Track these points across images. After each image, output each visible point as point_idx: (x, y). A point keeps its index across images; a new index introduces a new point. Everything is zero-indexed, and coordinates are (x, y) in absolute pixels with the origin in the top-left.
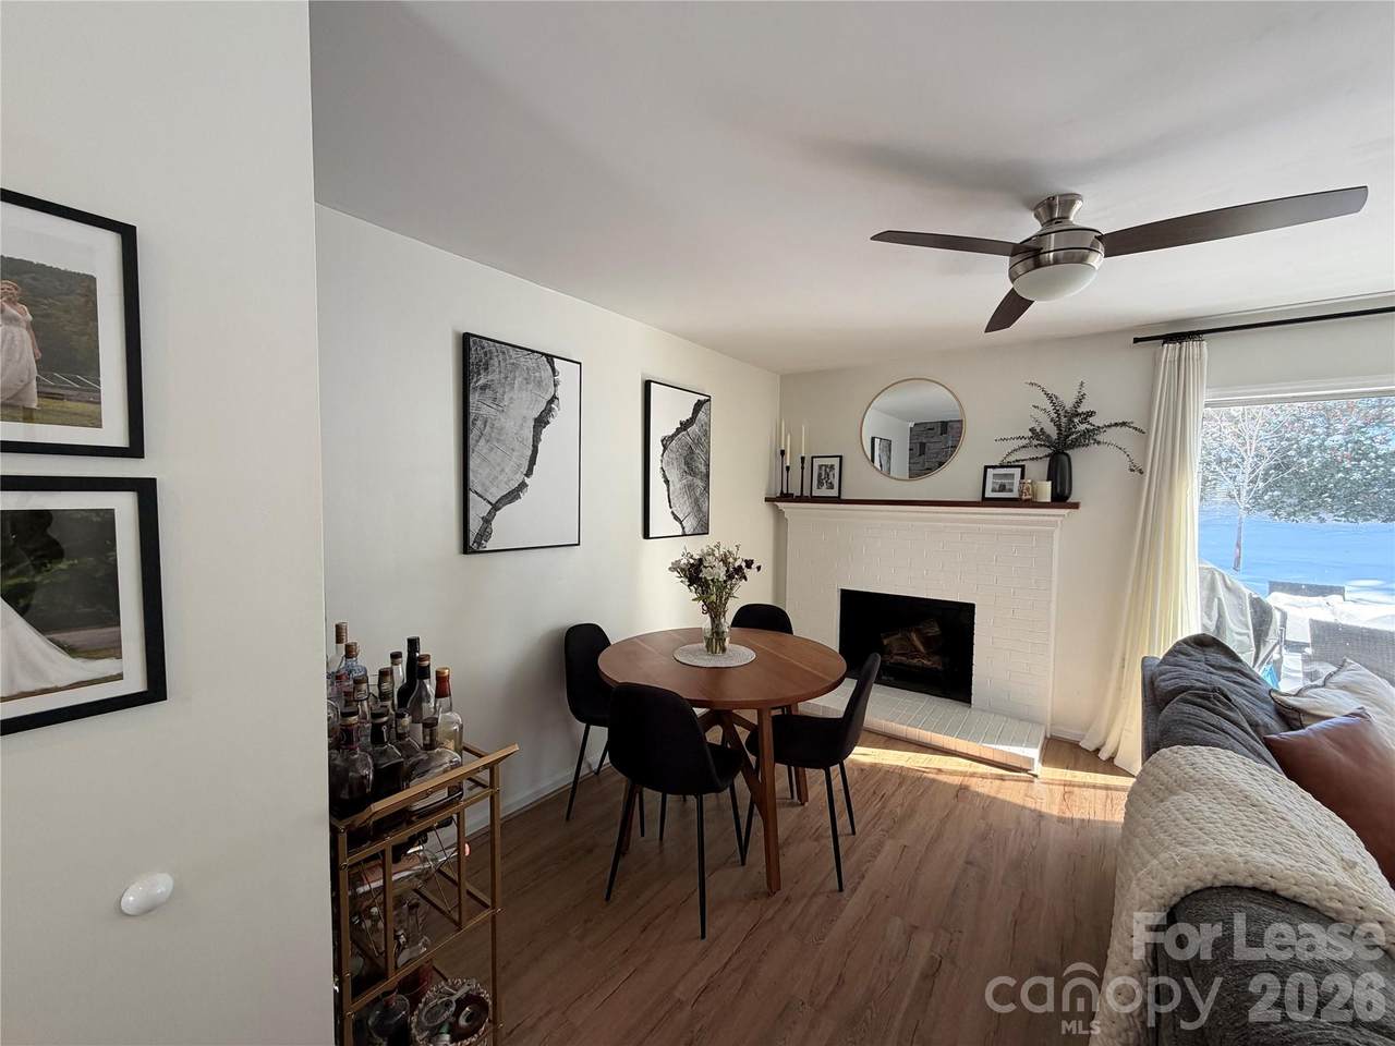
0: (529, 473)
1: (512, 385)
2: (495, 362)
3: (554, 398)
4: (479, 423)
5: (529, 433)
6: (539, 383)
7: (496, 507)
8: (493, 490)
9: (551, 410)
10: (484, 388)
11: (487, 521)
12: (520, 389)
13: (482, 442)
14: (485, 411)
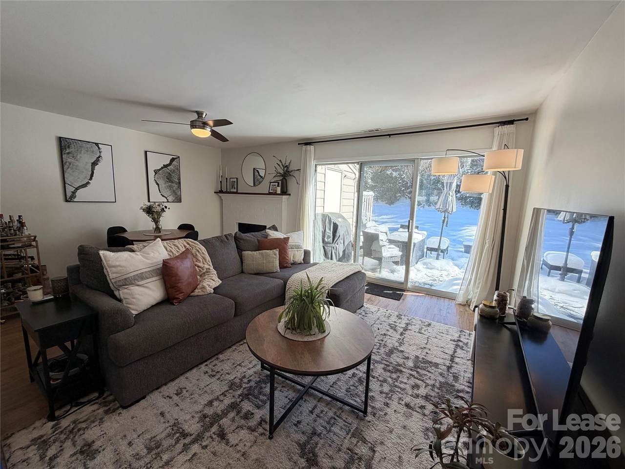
0: (91, 179)
1: (81, 153)
2: (72, 145)
3: (100, 157)
4: (67, 164)
5: (89, 167)
6: (93, 152)
7: (77, 189)
8: (75, 184)
9: (99, 160)
10: (68, 153)
11: (74, 193)
12: (84, 153)
13: (69, 169)
14: (69, 160)
